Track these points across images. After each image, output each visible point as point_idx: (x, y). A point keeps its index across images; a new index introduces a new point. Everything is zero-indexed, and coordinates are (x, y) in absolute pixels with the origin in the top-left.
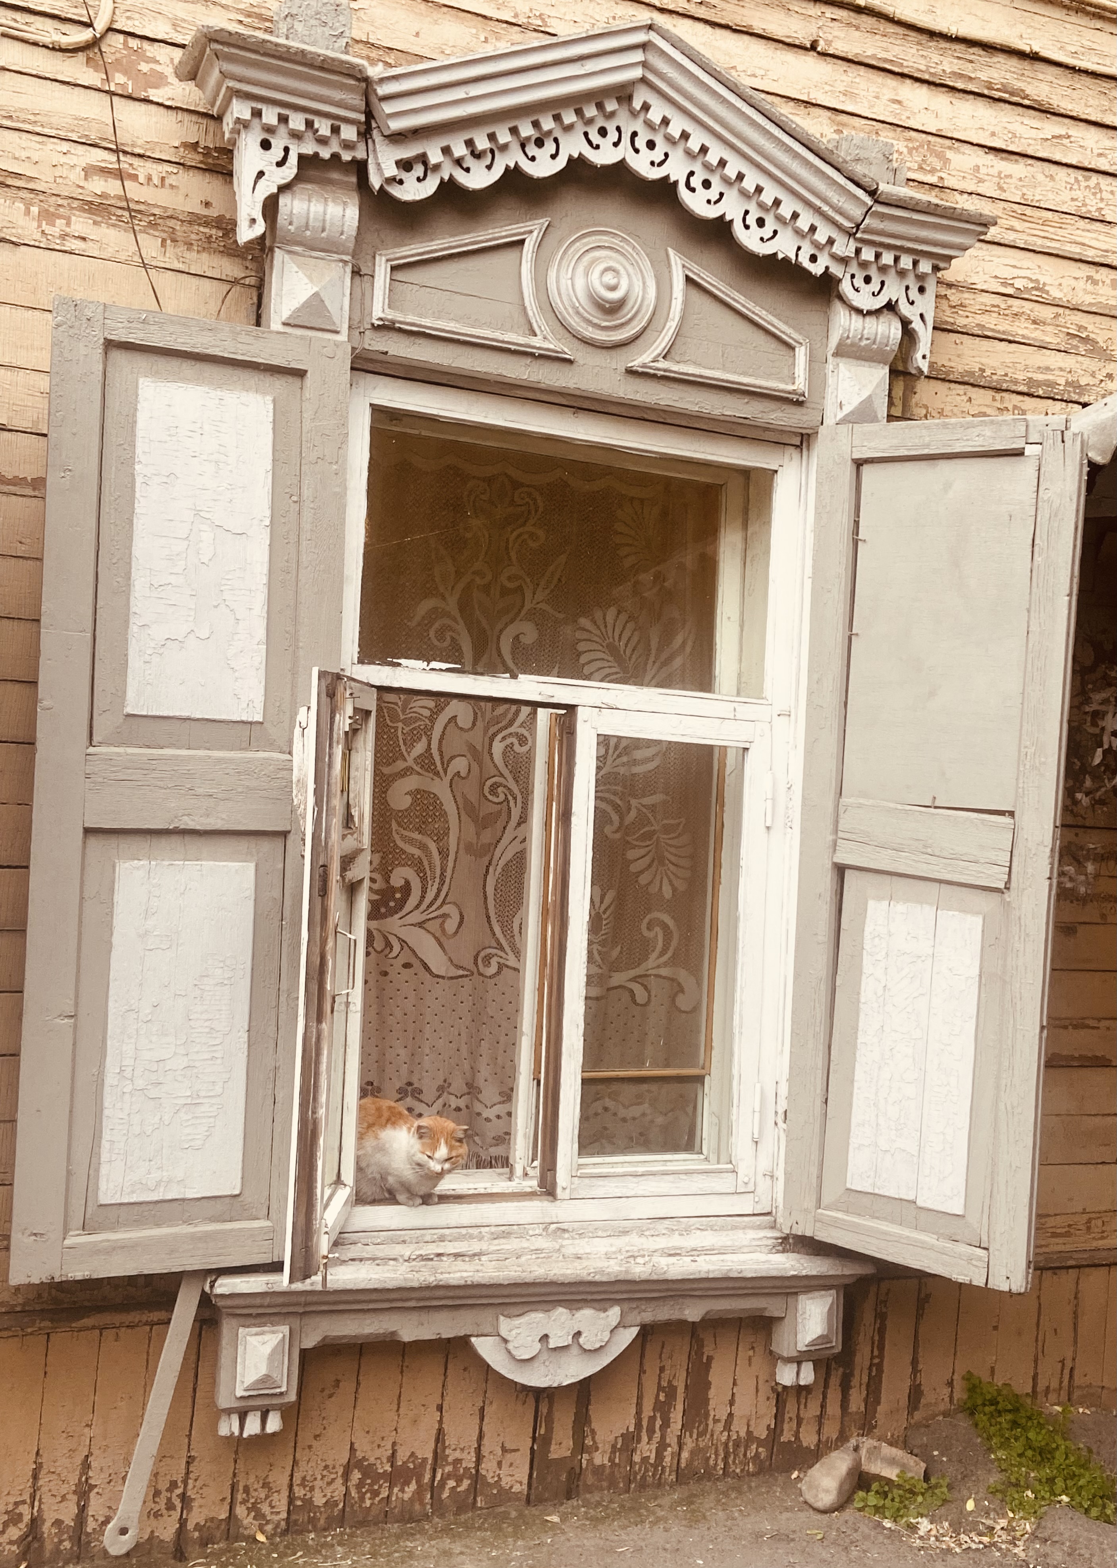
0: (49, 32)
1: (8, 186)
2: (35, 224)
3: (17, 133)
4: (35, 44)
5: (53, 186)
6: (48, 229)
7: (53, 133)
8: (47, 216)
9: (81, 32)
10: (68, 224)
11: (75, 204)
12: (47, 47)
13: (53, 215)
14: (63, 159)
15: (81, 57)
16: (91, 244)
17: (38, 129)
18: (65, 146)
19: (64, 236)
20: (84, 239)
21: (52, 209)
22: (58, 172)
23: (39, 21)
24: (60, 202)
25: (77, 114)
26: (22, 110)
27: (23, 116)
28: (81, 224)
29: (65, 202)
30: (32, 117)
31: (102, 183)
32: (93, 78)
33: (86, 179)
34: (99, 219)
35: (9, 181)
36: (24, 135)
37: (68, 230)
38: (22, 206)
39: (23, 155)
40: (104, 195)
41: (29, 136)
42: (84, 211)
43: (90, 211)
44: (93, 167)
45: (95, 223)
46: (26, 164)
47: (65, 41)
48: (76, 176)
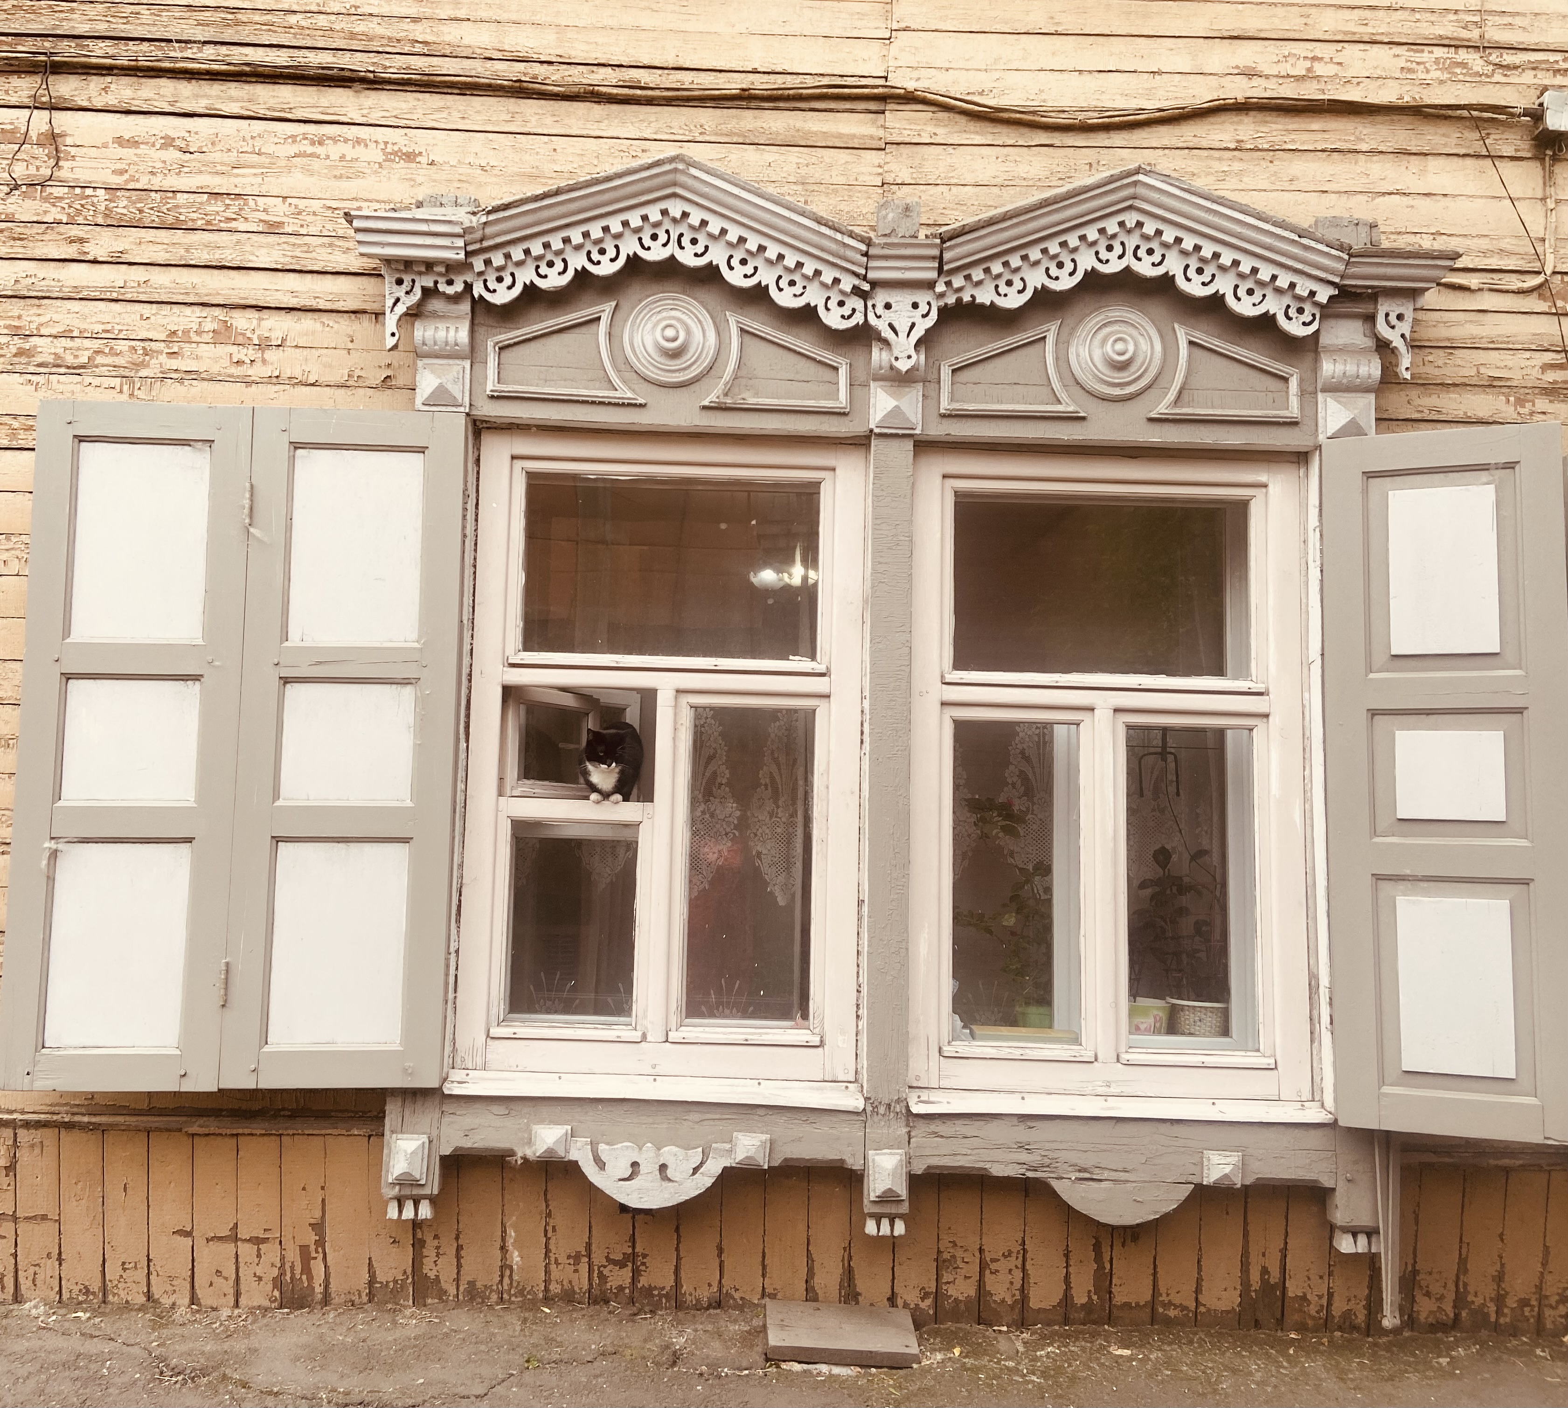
0: (1515, 282)
1: (1494, 387)
2: (1513, 408)
3: (1497, 352)
4: (1507, 292)
5: (1521, 381)
6: (1522, 411)
7: (1520, 347)
8: (1520, 402)
9: (1534, 278)
10: (1534, 405)
11: (1537, 391)
12: (1513, 292)
13: (1523, 400)
14: (1528, 363)
15: (1535, 294)
16: (1549, 415)
17: (1511, 346)
18: (1528, 354)
19: (1532, 413)
20: (1544, 413)
21: (1522, 397)
22: (1524, 372)
23: (1507, 277)
24: (1527, 391)
25: (1534, 332)
26: (1499, 336)
27: (1500, 339)
28: (1542, 404)
29: (1530, 391)
30: (1505, 339)
31: (1553, 374)
32: (1543, 306)
33: (1543, 373)
34: (1552, 398)
35: (1495, 383)
36: (1501, 352)
37: (1533, 409)
38: (1504, 398)
39: (1502, 364)
40: (1555, 382)
41: (1505, 352)
42: (1542, 394)
43: (1546, 394)
44: (1545, 364)
45: (1550, 401)
46: (1505, 370)
47: (1526, 285)
48: (1536, 373)
